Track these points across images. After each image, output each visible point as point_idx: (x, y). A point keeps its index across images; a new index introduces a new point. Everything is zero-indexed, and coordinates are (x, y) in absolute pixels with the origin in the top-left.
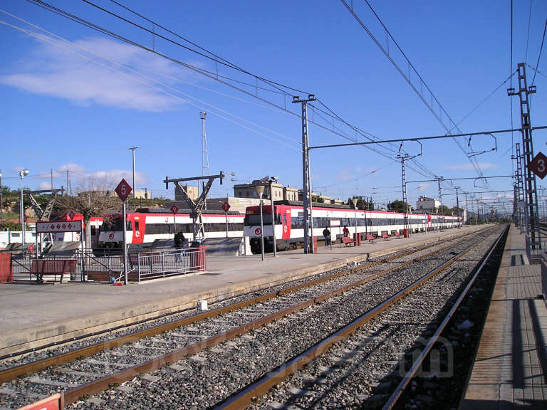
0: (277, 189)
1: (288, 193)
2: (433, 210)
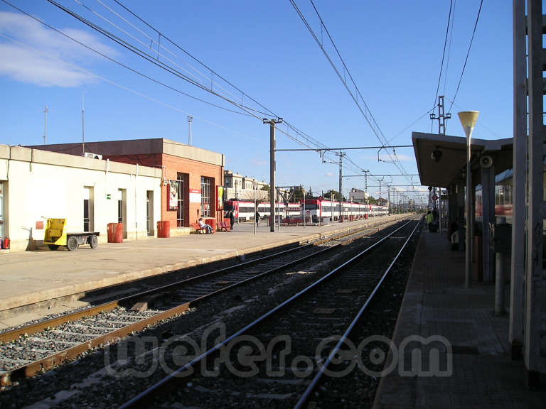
0: (237, 179)
1: (246, 182)
2: (363, 201)
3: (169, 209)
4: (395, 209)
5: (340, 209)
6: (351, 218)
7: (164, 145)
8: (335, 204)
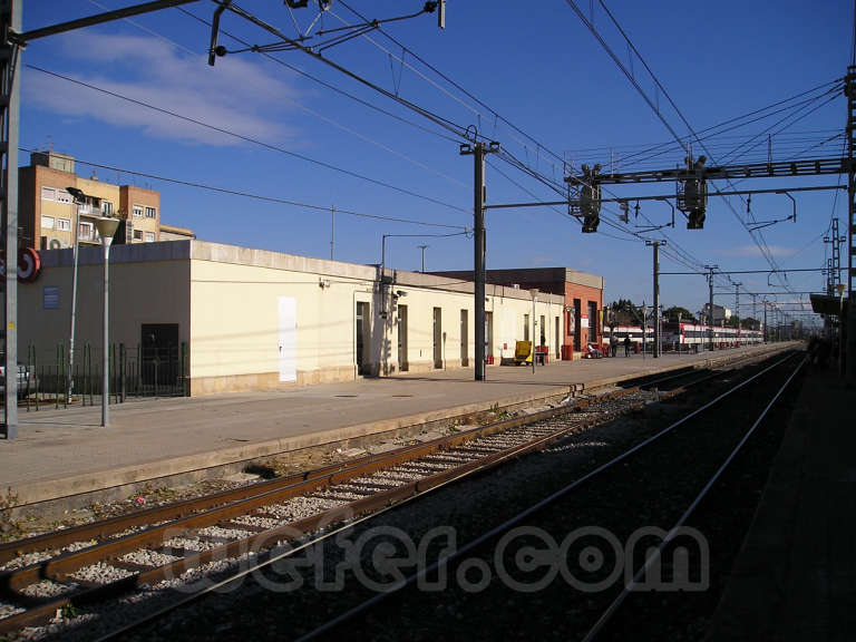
3: (569, 334)
4: (772, 335)
5: (710, 335)
6: (722, 346)
7: (567, 274)
8: (704, 329)
